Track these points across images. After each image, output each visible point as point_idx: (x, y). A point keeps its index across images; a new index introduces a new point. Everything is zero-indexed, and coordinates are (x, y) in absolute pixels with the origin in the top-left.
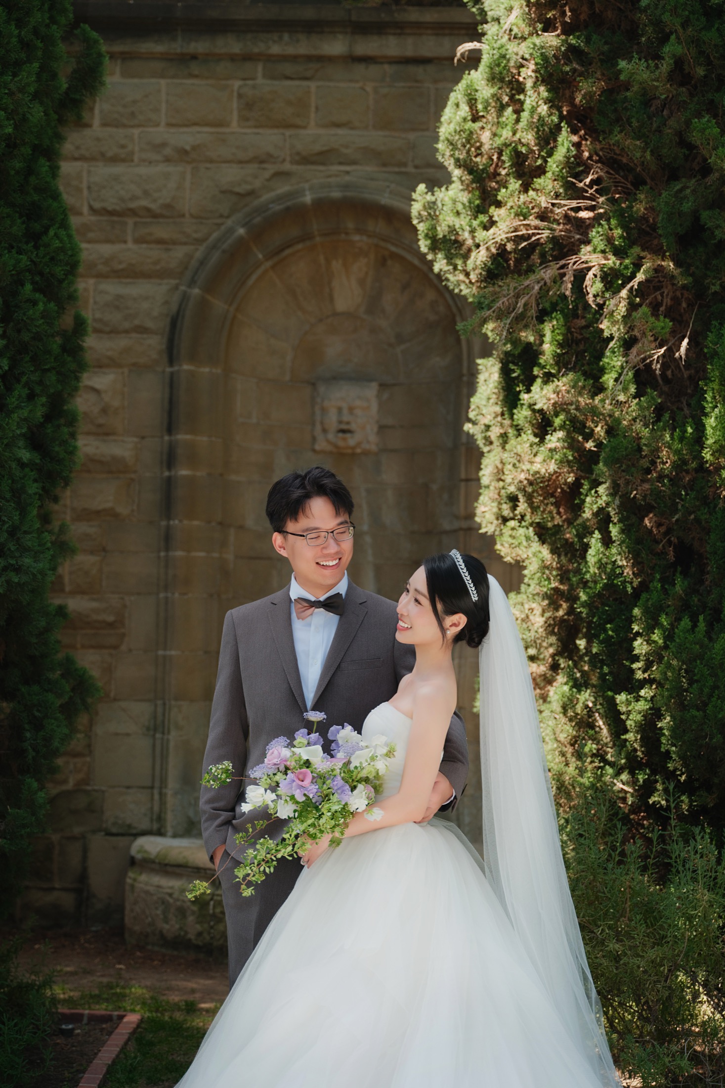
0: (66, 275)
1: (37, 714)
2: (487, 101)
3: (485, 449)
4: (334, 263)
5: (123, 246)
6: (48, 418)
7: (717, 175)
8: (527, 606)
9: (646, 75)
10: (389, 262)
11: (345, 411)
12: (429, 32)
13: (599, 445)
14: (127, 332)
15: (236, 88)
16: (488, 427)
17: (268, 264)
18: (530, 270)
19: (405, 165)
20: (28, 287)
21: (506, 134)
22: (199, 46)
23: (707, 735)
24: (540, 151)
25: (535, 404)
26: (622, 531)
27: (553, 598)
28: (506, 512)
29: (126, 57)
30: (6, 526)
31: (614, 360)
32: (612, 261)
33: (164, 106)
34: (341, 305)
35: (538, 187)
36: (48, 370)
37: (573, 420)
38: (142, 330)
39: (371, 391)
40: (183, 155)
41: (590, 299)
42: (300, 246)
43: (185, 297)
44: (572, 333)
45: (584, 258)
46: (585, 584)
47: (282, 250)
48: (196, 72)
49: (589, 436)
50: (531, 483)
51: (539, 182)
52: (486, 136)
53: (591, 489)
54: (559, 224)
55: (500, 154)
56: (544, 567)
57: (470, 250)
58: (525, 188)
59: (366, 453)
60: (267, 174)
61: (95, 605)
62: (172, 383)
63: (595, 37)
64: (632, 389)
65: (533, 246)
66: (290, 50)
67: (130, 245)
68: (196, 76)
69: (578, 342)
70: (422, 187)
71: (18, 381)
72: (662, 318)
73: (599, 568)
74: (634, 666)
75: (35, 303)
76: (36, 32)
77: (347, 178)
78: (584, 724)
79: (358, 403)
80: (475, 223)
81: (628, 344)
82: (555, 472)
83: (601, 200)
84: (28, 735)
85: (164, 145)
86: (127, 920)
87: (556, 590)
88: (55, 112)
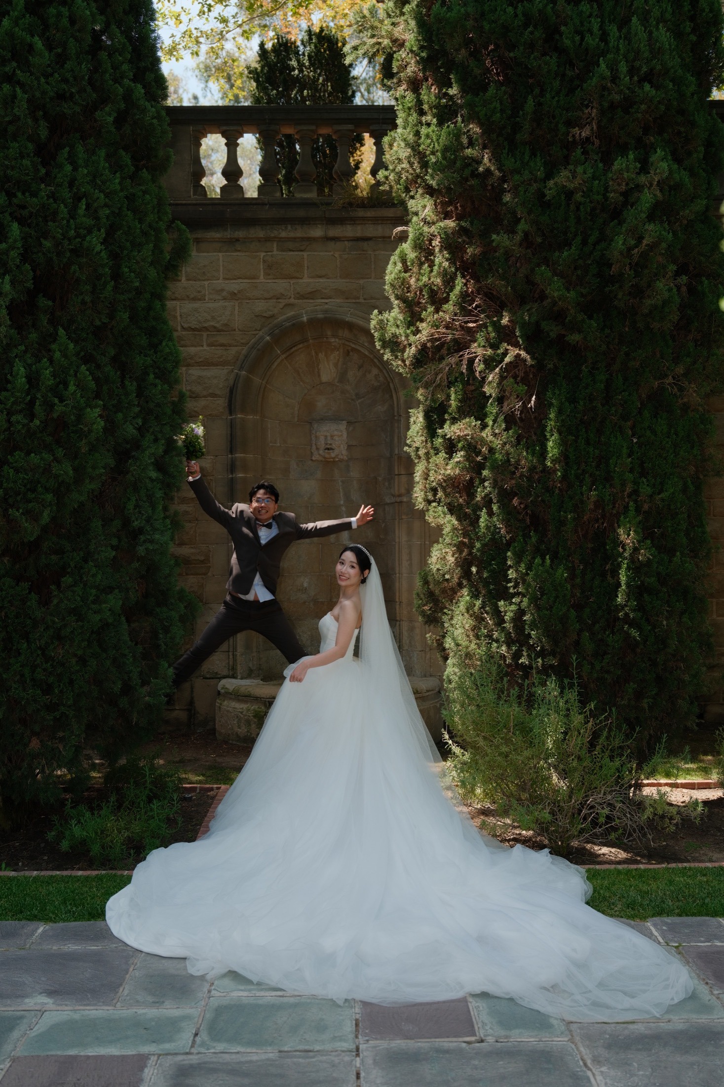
0: (173, 368)
1: (166, 624)
2: (413, 260)
3: (416, 461)
4: (320, 354)
5: (201, 348)
6: (166, 452)
7: (549, 300)
8: (444, 551)
9: (508, 243)
10: (351, 353)
11: (329, 438)
12: (370, 222)
13: (485, 458)
14: (205, 397)
15: (262, 257)
16: (417, 449)
17: (284, 356)
18: (442, 358)
19: (358, 298)
20: (152, 376)
21: (425, 279)
22: (240, 234)
23: (553, 625)
24: (445, 288)
25: (446, 435)
26: (499, 508)
27: (460, 547)
28: (430, 497)
29: (198, 241)
30: (144, 517)
31: (492, 408)
32: (490, 352)
33: (221, 268)
34: (324, 378)
35: (444, 309)
36: (165, 424)
37: (469, 444)
38: (214, 395)
39: (343, 426)
40: (233, 296)
41: (477, 374)
42: (301, 346)
43: (237, 376)
44: (466, 394)
45: (473, 350)
46: (478, 539)
47: (291, 348)
48: (239, 249)
49: (479, 453)
50: (445, 481)
51: (445, 307)
52: (412, 281)
53: (480, 484)
54: (457, 331)
55: (421, 291)
56: (454, 529)
57: (405, 347)
58: (437, 311)
59: (341, 461)
60: (281, 306)
61: (193, 550)
62: (232, 425)
63: (475, 222)
64: (504, 426)
65: (442, 345)
66: (292, 235)
67: (205, 347)
68: (239, 251)
69: (470, 399)
70: (376, 312)
71: (148, 431)
72: (520, 384)
73: (486, 529)
74: (509, 585)
75: (156, 386)
76: (150, 226)
77: (326, 306)
78: (479, 619)
79: (336, 433)
80: (408, 331)
81: (500, 400)
82: (459, 474)
83: (482, 316)
84: (161, 636)
85: (222, 290)
86: (217, 726)
87: (462, 543)
88: (163, 273)
